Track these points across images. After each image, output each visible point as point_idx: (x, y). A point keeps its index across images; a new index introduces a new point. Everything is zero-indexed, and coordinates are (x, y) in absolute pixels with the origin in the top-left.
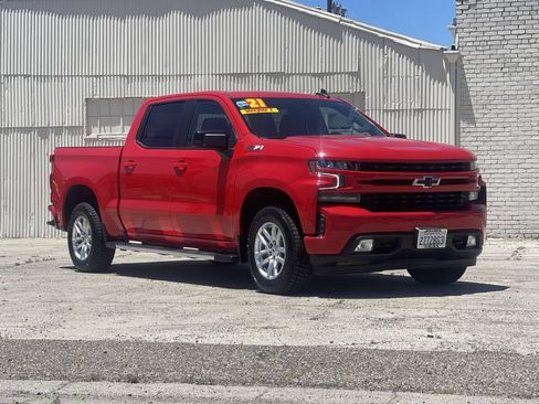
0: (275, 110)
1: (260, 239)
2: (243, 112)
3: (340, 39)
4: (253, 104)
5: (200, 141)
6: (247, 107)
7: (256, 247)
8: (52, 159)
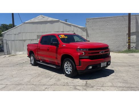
0: (67, 37)
1: (65, 65)
2: (60, 38)
3: (71, 26)
4: (62, 36)
5: (52, 44)
6: (61, 37)
7: (65, 66)
8: (27, 46)
